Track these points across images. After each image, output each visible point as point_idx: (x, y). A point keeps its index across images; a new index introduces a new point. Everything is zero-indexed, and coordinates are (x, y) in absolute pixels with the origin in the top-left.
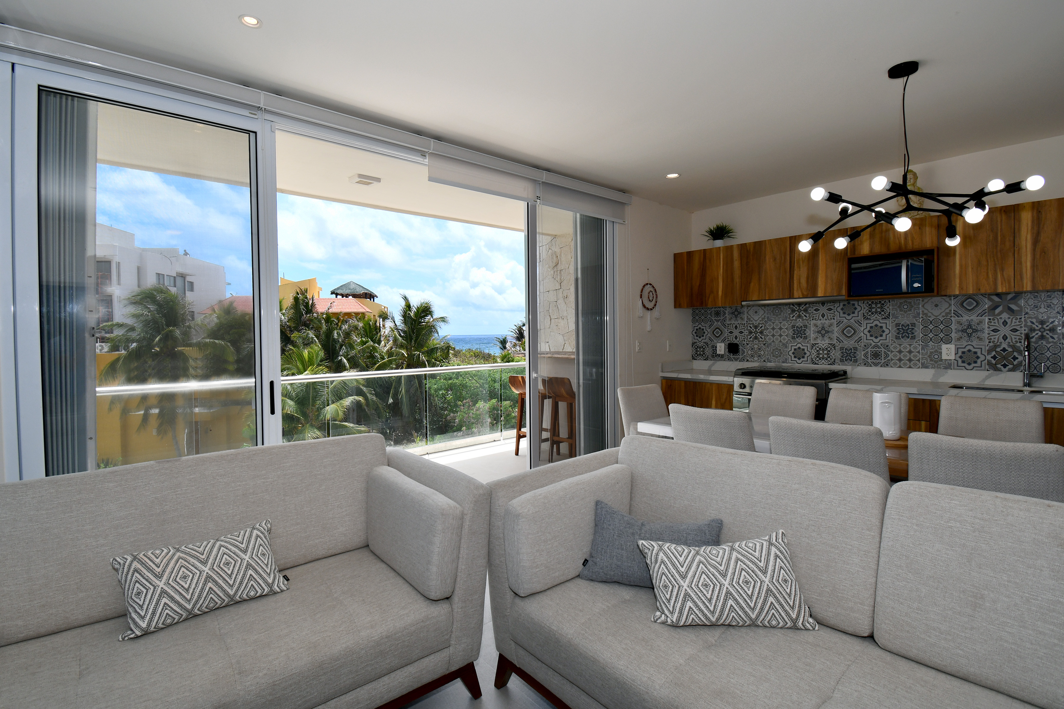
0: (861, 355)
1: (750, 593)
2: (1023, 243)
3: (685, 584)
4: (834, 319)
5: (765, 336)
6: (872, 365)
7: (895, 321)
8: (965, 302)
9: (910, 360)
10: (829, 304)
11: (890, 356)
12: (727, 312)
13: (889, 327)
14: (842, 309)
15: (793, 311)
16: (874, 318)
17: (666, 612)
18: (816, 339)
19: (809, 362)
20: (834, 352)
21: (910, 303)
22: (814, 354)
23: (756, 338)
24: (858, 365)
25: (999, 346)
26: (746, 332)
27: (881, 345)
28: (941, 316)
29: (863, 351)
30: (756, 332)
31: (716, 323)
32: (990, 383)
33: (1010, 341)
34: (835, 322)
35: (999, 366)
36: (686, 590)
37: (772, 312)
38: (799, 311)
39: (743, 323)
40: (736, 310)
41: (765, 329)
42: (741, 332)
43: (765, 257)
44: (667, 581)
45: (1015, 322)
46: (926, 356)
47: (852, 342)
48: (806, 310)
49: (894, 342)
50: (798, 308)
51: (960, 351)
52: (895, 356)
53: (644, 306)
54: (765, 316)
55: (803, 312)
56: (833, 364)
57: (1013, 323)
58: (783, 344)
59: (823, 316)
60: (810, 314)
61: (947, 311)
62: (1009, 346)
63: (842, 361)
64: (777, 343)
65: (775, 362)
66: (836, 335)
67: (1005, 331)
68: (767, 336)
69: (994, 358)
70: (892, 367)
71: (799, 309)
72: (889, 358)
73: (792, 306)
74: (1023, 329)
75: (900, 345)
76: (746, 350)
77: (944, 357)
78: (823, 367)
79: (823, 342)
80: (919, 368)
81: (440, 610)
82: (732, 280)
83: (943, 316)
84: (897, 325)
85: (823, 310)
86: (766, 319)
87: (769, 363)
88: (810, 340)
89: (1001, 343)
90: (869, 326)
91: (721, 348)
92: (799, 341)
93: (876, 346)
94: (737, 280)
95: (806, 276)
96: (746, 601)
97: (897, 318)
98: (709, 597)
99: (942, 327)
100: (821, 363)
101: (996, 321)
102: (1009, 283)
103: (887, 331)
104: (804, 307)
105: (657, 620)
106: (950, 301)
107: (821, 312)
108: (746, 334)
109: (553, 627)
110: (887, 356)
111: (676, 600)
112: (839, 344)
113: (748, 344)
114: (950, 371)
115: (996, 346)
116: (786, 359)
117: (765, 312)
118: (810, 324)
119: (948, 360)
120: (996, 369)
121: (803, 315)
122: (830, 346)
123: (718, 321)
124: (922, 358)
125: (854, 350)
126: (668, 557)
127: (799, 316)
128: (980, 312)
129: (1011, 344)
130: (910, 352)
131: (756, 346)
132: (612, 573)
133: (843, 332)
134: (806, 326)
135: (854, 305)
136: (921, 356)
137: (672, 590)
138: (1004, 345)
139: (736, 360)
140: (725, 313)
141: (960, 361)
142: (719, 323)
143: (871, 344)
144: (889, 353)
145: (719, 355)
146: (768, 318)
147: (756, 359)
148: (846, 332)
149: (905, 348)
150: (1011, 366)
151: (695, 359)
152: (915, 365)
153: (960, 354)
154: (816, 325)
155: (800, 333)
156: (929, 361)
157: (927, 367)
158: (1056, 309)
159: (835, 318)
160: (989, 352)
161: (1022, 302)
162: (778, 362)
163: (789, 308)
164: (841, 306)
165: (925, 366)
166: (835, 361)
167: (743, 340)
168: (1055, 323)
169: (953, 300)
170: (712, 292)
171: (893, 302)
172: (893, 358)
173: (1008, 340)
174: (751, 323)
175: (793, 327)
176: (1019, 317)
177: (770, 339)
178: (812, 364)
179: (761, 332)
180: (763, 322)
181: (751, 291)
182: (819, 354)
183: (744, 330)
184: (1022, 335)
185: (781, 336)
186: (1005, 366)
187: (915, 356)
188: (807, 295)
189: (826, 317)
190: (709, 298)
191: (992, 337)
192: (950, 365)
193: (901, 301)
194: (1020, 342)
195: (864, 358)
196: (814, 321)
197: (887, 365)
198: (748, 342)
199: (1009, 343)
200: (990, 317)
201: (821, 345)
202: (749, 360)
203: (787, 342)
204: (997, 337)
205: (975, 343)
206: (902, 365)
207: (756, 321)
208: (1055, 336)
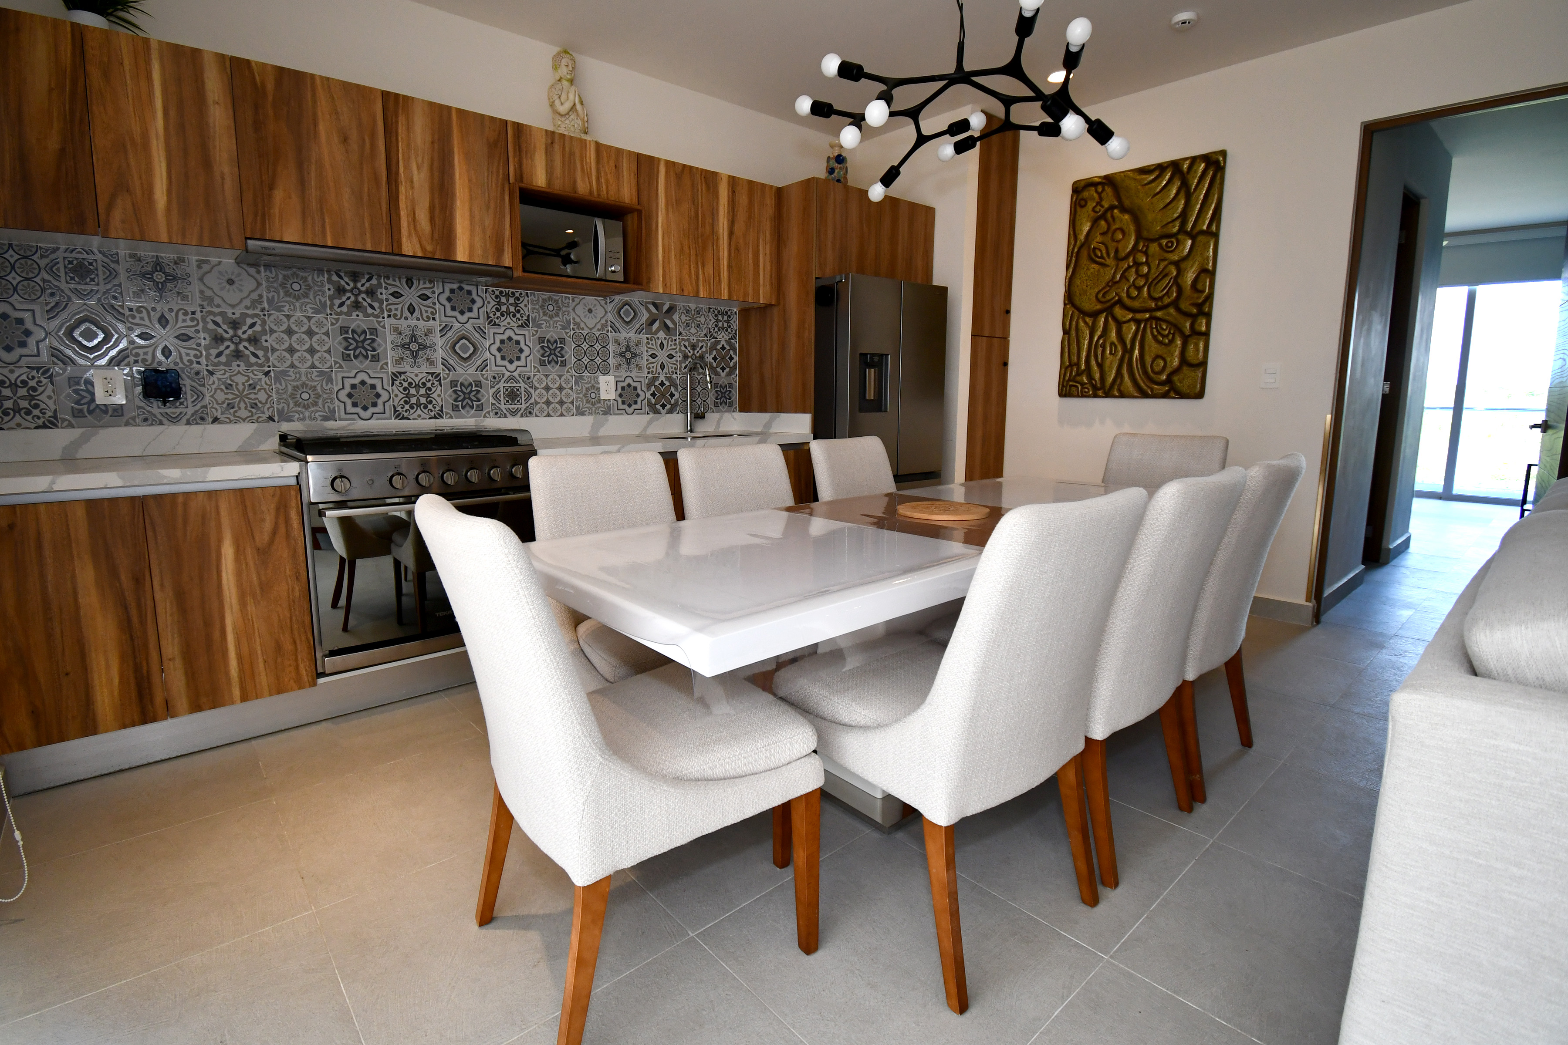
0: (487, 395)
2: (721, 231)
4: (434, 319)
5: (266, 350)
6: (508, 414)
7: (537, 331)
8: (623, 310)
9: (561, 403)
10: (422, 285)
11: (534, 396)
12: (119, 269)
13: (529, 340)
14: (450, 299)
15: (340, 291)
16: (505, 323)
18: (399, 361)
19: (387, 414)
20: (438, 392)
21: (556, 301)
22: (399, 396)
23: (237, 355)
24: (485, 416)
25: (657, 378)
26: (200, 339)
27: (520, 375)
28: (596, 328)
29: (492, 387)
30: (236, 340)
31: (78, 302)
32: (651, 430)
33: (667, 372)
34: (436, 325)
35: (658, 407)
37: (283, 286)
38: (356, 292)
39: (190, 309)
40: (159, 268)
41: (264, 332)
42: (185, 338)
43: (315, 124)
45: (671, 345)
46: (581, 395)
47: (472, 370)
48: (371, 293)
49: (538, 371)
50: (352, 284)
51: (620, 385)
52: (540, 396)
54: (258, 297)
55: (365, 296)
56: (438, 416)
57: (669, 347)
58: (321, 373)
60: (381, 302)
61: (604, 321)
62: (668, 379)
63: (455, 408)
64: (303, 370)
65: (304, 419)
66: (440, 354)
67: (662, 356)
68: (274, 350)
69: (653, 395)
70: (537, 416)
71: (356, 287)
72: (532, 401)
73: (335, 278)
74: (678, 354)
75: (546, 376)
76: (207, 391)
77: (603, 396)
78: (418, 424)
79: (416, 370)
80: (573, 415)
83: (599, 330)
85: (412, 294)
86: (266, 305)
88: (387, 364)
89: (659, 374)
90: (498, 338)
91: (112, 385)
92: (362, 367)
93: (511, 378)
95: (427, 205)
97: (540, 326)
99: (585, 346)
100: (415, 416)
101: (654, 342)
102: (710, 285)
103: (527, 351)
104: (367, 285)
106: (605, 306)
107: (405, 300)
108: (201, 342)
110: (529, 396)
112: (448, 375)
113: (211, 373)
114: (609, 418)
115: (655, 379)
116: (333, 412)
117: (259, 284)
118: (384, 327)
119: (606, 400)
120: (657, 412)
121: (365, 303)
122: (430, 377)
123: (85, 295)
124: (577, 398)
125: (476, 386)
127: (357, 306)
128: (639, 327)
129: (668, 375)
130: (561, 388)
131: (239, 379)
133: (453, 348)
134: (374, 331)
135: (469, 293)
136: (574, 396)
138: (662, 378)
139: (174, 420)
140: (112, 274)
141: (620, 401)
142: (96, 306)
143: (503, 375)
144: (532, 391)
145: (105, 409)
146: (270, 301)
147: (244, 413)
148: (459, 348)
149: (554, 381)
150: (669, 406)
152: (568, 410)
153: (619, 390)
154: (397, 331)
155: (360, 345)
156: (584, 402)
157: (582, 414)
158: (704, 330)
159: (437, 317)
160: (649, 386)
161: (676, 317)
162: (311, 418)
163: (330, 281)
164: (447, 293)
165: (580, 412)
166: (442, 411)
167: (194, 359)
168: (704, 349)
169: (608, 304)
170: (122, 186)
171: (532, 297)
172: (538, 400)
173: (666, 370)
174: (216, 310)
175: (344, 330)
176: (674, 338)
177: (281, 359)
178: (395, 419)
179: (254, 340)
180: (257, 311)
181: (276, 211)
182: (408, 396)
183: (193, 329)
184: (678, 364)
185: (312, 351)
186: (663, 406)
187: (568, 395)
188: (434, 252)
189: (417, 314)
190: (110, 207)
191: (651, 366)
192: (609, 407)
193: (544, 297)
194: (676, 373)
195: (494, 402)
196: (392, 320)
197: (530, 413)
198: (210, 368)
199: (666, 374)
200: (648, 336)
201: (413, 376)
202: (222, 418)
203: (331, 367)
204: (655, 365)
205: (634, 373)
206: (551, 412)
207: (233, 307)
208: (704, 366)
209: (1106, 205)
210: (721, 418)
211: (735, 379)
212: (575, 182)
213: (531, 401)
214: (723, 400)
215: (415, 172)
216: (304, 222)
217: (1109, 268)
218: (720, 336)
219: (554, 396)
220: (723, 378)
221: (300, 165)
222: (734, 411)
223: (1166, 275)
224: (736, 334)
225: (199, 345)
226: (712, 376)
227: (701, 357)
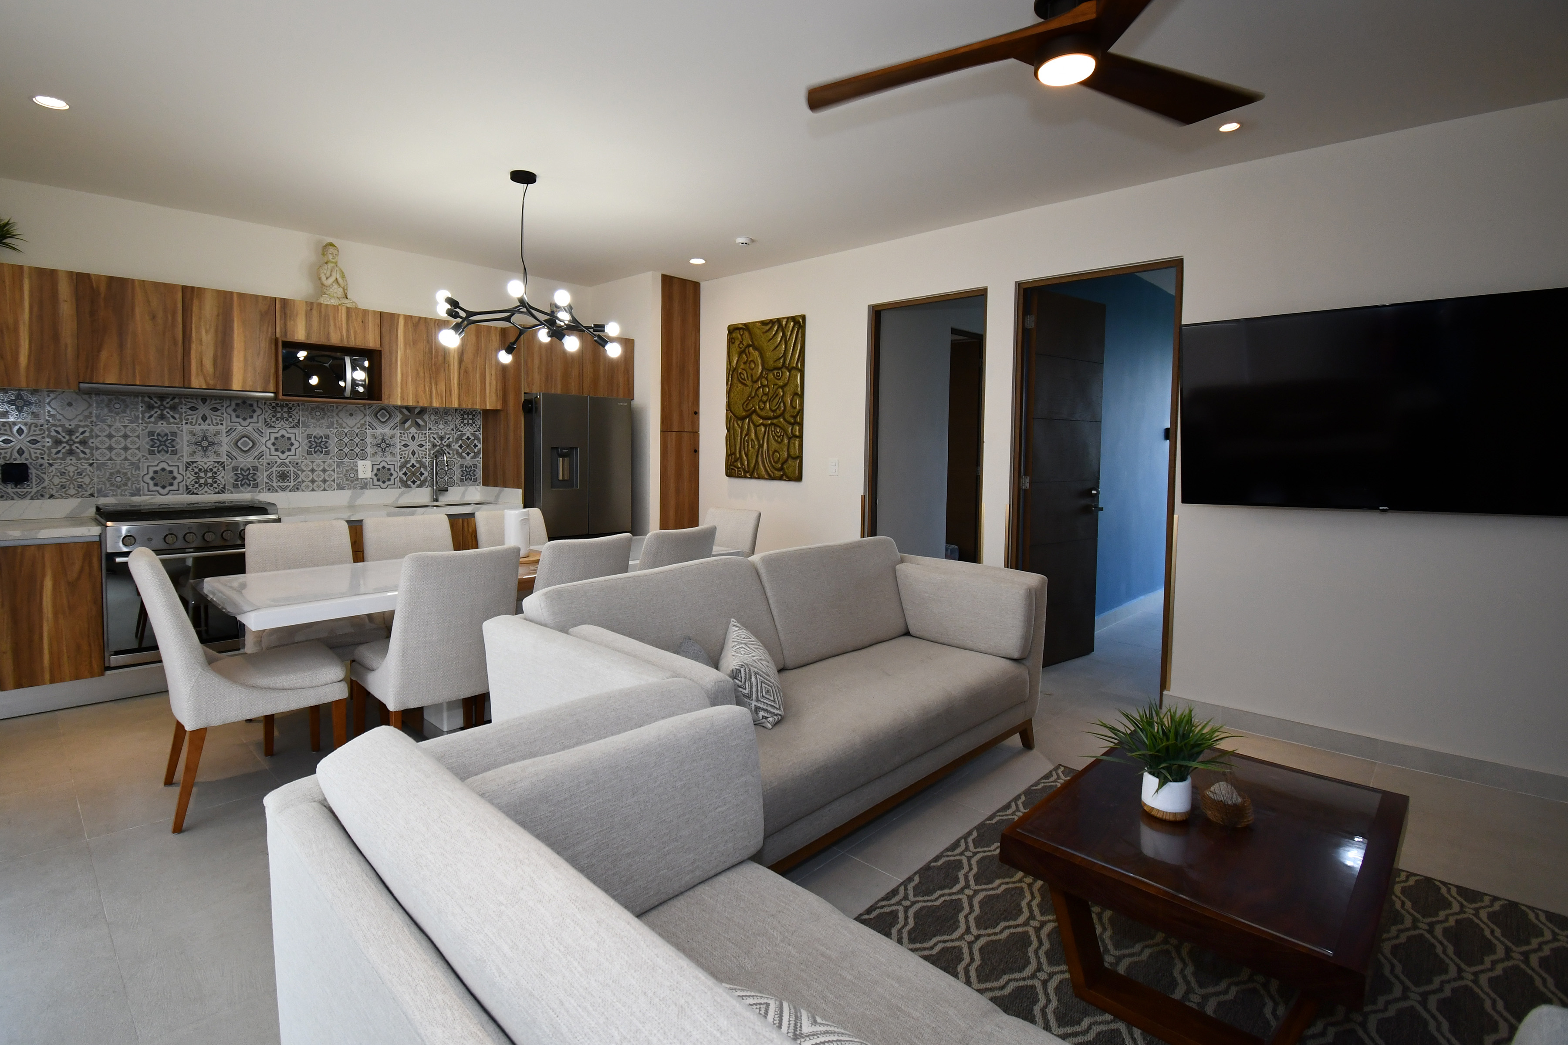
0: (262, 477)
2: (452, 360)
4: (222, 424)
5: (92, 449)
6: (279, 490)
7: (306, 431)
8: (380, 413)
9: (324, 481)
10: (213, 402)
11: (301, 476)
13: (298, 437)
14: (235, 410)
15: (150, 407)
16: (279, 425)
18: (193, 454)
19: (181, 491)
20: (222, 474)
21: (321, 409)
22: (190, 478)
23: (71, 452)
24: (260, 492)
25: (409, 462)
26: (46, 442)
27: (290, 462)
28: (355, 427)
29: (266, 471)
30: (71, 442)
32: (404, 500)
34: (223, 428)
35: (409, 483)
37: (108, 406)
38: (162, 408)
39: (38, 423)
40: (21, 397)
41: (91, 437)
42: (34, 442)
45: (421, 437)
46: (341, 475)
47: (250, 459)
48: (174, 408)
49: (306, 458)
50: (159, 403)
51: (376, 467)
52: (307, 476)
54: (90, 413)
55: (168, 410)
56: (222, 491)
57: (420, 439)
58: (132, 464)
59: (204, 418)
60: (181, 414)
61: (362, 422)
62: (418, 462)
63: (235, 486)
64: (118, 462)
65: (116, 495)
66: (224, 449)
68: (97, 448)
69: (405, 474)
70: (303, 491)
71: (162, 405)
72: (300, 480)
73: (147, 399)
74: (428, 444)
75: (313, 462)
76: (47, 475)
77: (361, 475)
78: (207, 497)
79: (205, 460)
80: (334, 490)
82: (56, 337)
83: (358, 428)
84: (309, 436)
85: (204, 410)
86: (94, 419)
87: (103, 498)
88: (182, 456)
89: (410, 458)
90: (273, 436)
92: (163, 459)
93: (283, 464)
94: (68, 339)
95: (212, 355)
97: (308, 427)
99: (357, 440)
100: (204, 492)
101: (406, 435)
102: (442, 398)
103: (296, 444)
104: (171, 403)
106: (364, 411)
107: (199, 413)
108: (46, 444)
110: (297, 476)
112: (231, 463)
113: (51, 465)
114: (366, 491)
115: (407, 462)
116: (138, 490)
117: (90, 406)
118: (182, 431)
119: (363, 478)
120: (409, 487)
121: (168, 415)
122: (216, 465)
124: (338, 477)
125: (253, 470)
127: (162, 417)
128: (392, 425)
129: (419, 459)
130: (324, 471)
131: (71, 469)
133: (236, 444)
134: (174, 434)
135: (250, 405)
136: (336, 476)
138: (413, 461)
139: (22, 497)
141: (375, 479)
143: (276, 462)
144: (300, 473)
146: (97, 417)
147: (72, 492)
148: (249, 444)
149: (319, 465)
150: (418, 482)
152: (330, 486)
153: (375, 471)
154: (192, 433)
155: (162, 444)
156: (345, 480)
157: (343, 489)
159: (224, 423)
160: (401, 468)
161: (426, 417)
162: (122, 495)
163: (143, 401)
164: (233, 406)
165: (340, 487)
166: (224, 488)
167: (39, 456)
168: (451, 440)
169: (367, 409)
171: (303, 407)
172: (305, 479)
173: (416, 455)
174: (57, 423)
175: (151, 434)
176: (424, 432)
177: (103, 455)
178: (187, 494)
179: (83, 442)
180: (87, 423)
181: (101, 365)
182: (198, 478)
183: (40, 436)
184: (427, 451)
185: (126, 449)
186: (414, 482)
187: (330, 476)
188: (216, 386)
189: (207, 421)
191: (403, 453)
192: (366, 484)
193: (312, 406)
194: (426, 458)
195: (268, 481)
196: (189, 426)
197: (298, 489)
198: (51, 462)
199: (417, 458)
200: (401, 431)
201: (202, 464)
202: (57, 495)
203: (139, 459)
204: (407, 452)
205: (389, 458)
206: (315, 488)
207: (70, 420)
208: (451, 452)
209: (745, 343)
210: (466, 490)
211: (479, 461)
212: (329, 334)
213: (298, 480)
214: (468, 476)
215: (204, 333)
216: (121, 370)
217: (748, 388)
218: (466, 430)
219: (318, 476)
220: (468, 460)
221: (121, 334)
222: (478, 485)
223: (777, 395)
224: (480, 428)
225: (44, 446)
226: (459, 459)
227: (449, 446)
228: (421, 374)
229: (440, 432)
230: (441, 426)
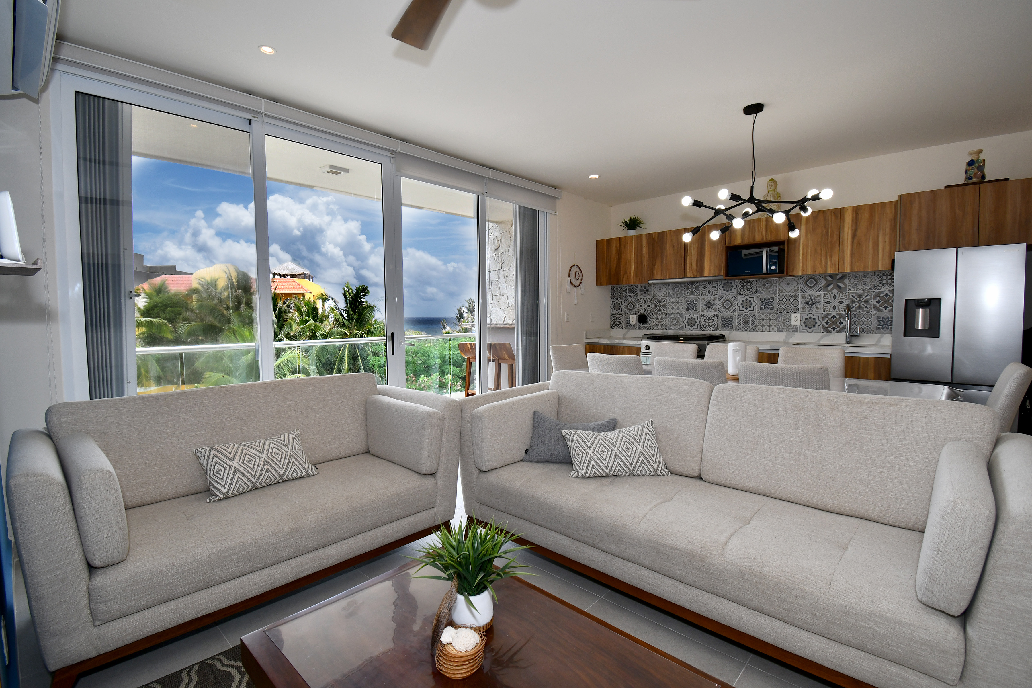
0: (735, 323)
1: (629, 454)
2: (846, 236)
3: (590, 452)
4: (717, 294)
5: (666, 308)
6: (743, 330)
7: (759, 296)
8: (809, 281)
9: (770, 326)
10: (713, 283)
11: (756, 323)
12: (638, 289)
13: (756, 300)
14: (723, 287)
15: (688, 288)
16: (745, 293)
17: (579, 469)
18: (704, 310)
19: (698, 328)
20: (716, 321)
21: (771, 282)
22: (703, 322)
23: (660, 310)
24: (734, 331)
25: (830, 314)
26: (652, 306)
27: (750, 314)
28: (792, 291)
29: (737, 319)
30: (660, 306)
31: (629, 298)
32: (823, 341)
33: (838, 310)
34: (717, 297)
35: (830, 329)
36: (591, 455)
37: (672, 289)
38: (692, 288)
39: (650, 298)
40: (645, 288)
41: (666, 303)
42: (649, 306)
43: (666, 244)
44: (579, 451)
45: (842, 296)
46: (781, 323)
47: (730, 313)
48: (697, 288)
49: (759, 312)
50: (691, 286)
51: (804, 318)
52: (759, 323)
53: (572, 283)
54: (667, 293)
55: (694, 289)
56: (716, 330)
57: (840, 297)
58: (680, 315)
59: (709, 292)
60: (699, 291)
61: (796, 288)
62: (837, 314)
63: (722, 327)
64: (675, 314)
65: (674, 329)
66: (718, 307)
67: (835, 302)
68: (668, 308)
69: (827, 323)
70: (757, 331)
71: (692, 287)
72: (755, 325)
73: (686, 285)
74: (847, 301)
75: (763, 314)
76: (651, 320)
77: (793, 323)
78: (709, 332)
79: (709, 313)
80: (776, 331)
81: (428, 482)
82: (642, 263)
83: (793, 292)
84: (761, 299)
85: (709, 287)
86: (667, 295)
87: (669, 329)
88: (699, 311)
89: (832, 312)
90: (742, 300)
91: (633, 319)
92: (692, 313)
93: (746, 315)
94: (645, 263)
96: (627, 459)
97: (761, 293)
98: (604, 458)
99: (792, 300)
100: (707, 329)
101: (829, 295)
102: (836, 267)
103: (754, 304)
104: (696, 285)
105: (573, 475)
106: (798, 281)
107: (708, 289)
108: (652, 307)
109: (507, 485)
110: (754, 322)
111: (584, 461)
112: (720, 315)
113: (653, 315)
114: (796, 333)
115: (828, 314)
116: (682, 327)
117: (667, 289)
118: (700, 299)
119: (795, 325)
120: (828, 331)
121: (695, 292)
122: (714, 316)
123: (631, 297)
124: (778, 324)
125: (731, 319)
126: (580, 437)
127: (692, 293)
128: (818, 288)
129: (839, 312)
130: (770, 320)
131: (660, 317)
132: (545, 455)
133: (723, 305)
134: (696, 300)
135: (731, 283)
136: (777, 323)
137: (582, 456)
138: (834, 313)
139: (645, 328)
140: (636, 291)
141: (804, 325)
142: (632, 299)
143: (743, 314)
144: (755, 321)
145: (631, 325)
146: (669, 294)
147: (660, 327)
148: (726, 305)
149: (766, 316)
150: (838, 329)
151: (613, 329)
152: (773, 329)
153: (804, 320)
154: (704, 300)
155: (692, 306)
156: (782, 326)
157: (781, 331)
158: (869, 286)
159: (718, 294)
160: (824, 318)
161: (846, 281)
162: (676, 328)
163: (685, 286)
164: (722, 285)
165: (780, 330)
166: (717, 328)
167: (650, 312)
168: (869, 297)
169: (800, 279)
170: (626, 272)
171: (759, 281)
172: (758, 325)
173: (837, 309)
174: (656, 298)
175: (688, 301)
176: (845, 292)
177: (670, 311)
178: (701, 330)
179: (664, 306)
180: (665, 297)
181: (655, 272)
182: (706, 322)
183: (651, 304)
184: (846, 306)
185: (678, 308)
186: (834, 329)
187: (773, 323)
188: (697, 275)
190: (623, 278)
191: (826, 308)
192: (797, 329)
193: (764, 281)
195: (738, 325)
196: (703, 296)
197: (754, 330)
199: (837, 311)
200: (825, 293)
201: (708, 315)
202: (654, 328)
203: (683, 313)
204: (829, 307)
205: (814, 312)
206: (764, 330)
207: (660, 296)
208: (868, 306)
210: (882, 337)
213: (754, 325)
214: (884, 326)
215: (693, 250)
218: (884, 288)
219: (766, 323)
220: (886, 313)
221: (662, 256)
225: (651, 308)
226: (876, 312)
227: (866, 302)
228: (819, 251)
229: (858, 292)
230: (860, 287)
